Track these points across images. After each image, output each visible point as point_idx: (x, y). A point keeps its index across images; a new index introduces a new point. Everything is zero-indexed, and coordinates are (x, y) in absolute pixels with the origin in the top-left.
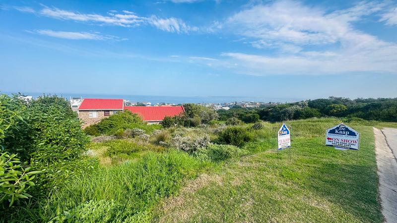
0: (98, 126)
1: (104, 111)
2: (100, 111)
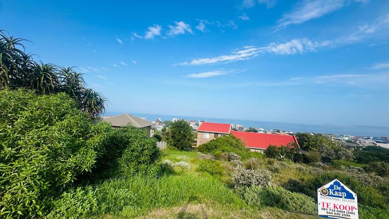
2: (212, 133)
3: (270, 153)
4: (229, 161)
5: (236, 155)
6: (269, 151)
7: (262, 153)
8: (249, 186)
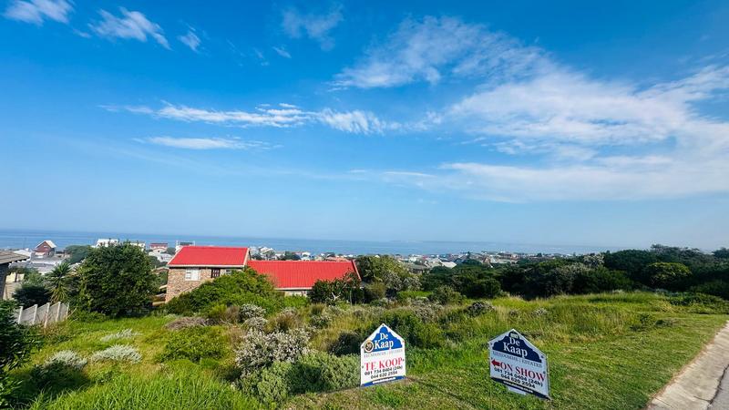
0: (192, 297)
1: (212, 268)
2: (204, 268)
3: (318, 294)
4: (242, 322)
5: (255, 308)
6: (316, 291)
7: (305, 296)
8: (269, 365)
